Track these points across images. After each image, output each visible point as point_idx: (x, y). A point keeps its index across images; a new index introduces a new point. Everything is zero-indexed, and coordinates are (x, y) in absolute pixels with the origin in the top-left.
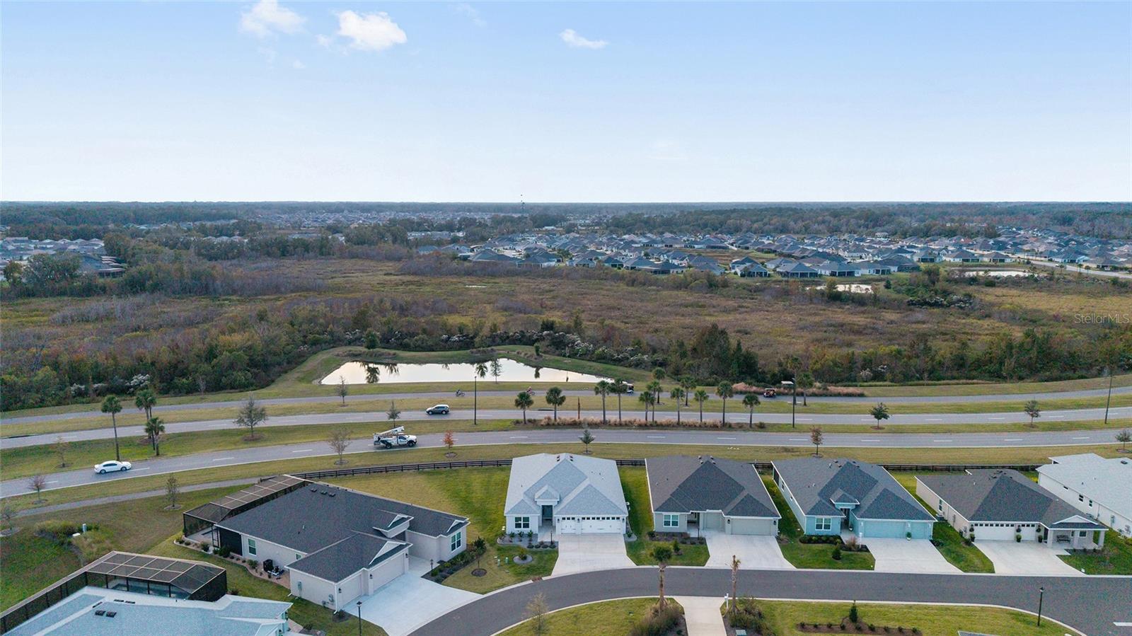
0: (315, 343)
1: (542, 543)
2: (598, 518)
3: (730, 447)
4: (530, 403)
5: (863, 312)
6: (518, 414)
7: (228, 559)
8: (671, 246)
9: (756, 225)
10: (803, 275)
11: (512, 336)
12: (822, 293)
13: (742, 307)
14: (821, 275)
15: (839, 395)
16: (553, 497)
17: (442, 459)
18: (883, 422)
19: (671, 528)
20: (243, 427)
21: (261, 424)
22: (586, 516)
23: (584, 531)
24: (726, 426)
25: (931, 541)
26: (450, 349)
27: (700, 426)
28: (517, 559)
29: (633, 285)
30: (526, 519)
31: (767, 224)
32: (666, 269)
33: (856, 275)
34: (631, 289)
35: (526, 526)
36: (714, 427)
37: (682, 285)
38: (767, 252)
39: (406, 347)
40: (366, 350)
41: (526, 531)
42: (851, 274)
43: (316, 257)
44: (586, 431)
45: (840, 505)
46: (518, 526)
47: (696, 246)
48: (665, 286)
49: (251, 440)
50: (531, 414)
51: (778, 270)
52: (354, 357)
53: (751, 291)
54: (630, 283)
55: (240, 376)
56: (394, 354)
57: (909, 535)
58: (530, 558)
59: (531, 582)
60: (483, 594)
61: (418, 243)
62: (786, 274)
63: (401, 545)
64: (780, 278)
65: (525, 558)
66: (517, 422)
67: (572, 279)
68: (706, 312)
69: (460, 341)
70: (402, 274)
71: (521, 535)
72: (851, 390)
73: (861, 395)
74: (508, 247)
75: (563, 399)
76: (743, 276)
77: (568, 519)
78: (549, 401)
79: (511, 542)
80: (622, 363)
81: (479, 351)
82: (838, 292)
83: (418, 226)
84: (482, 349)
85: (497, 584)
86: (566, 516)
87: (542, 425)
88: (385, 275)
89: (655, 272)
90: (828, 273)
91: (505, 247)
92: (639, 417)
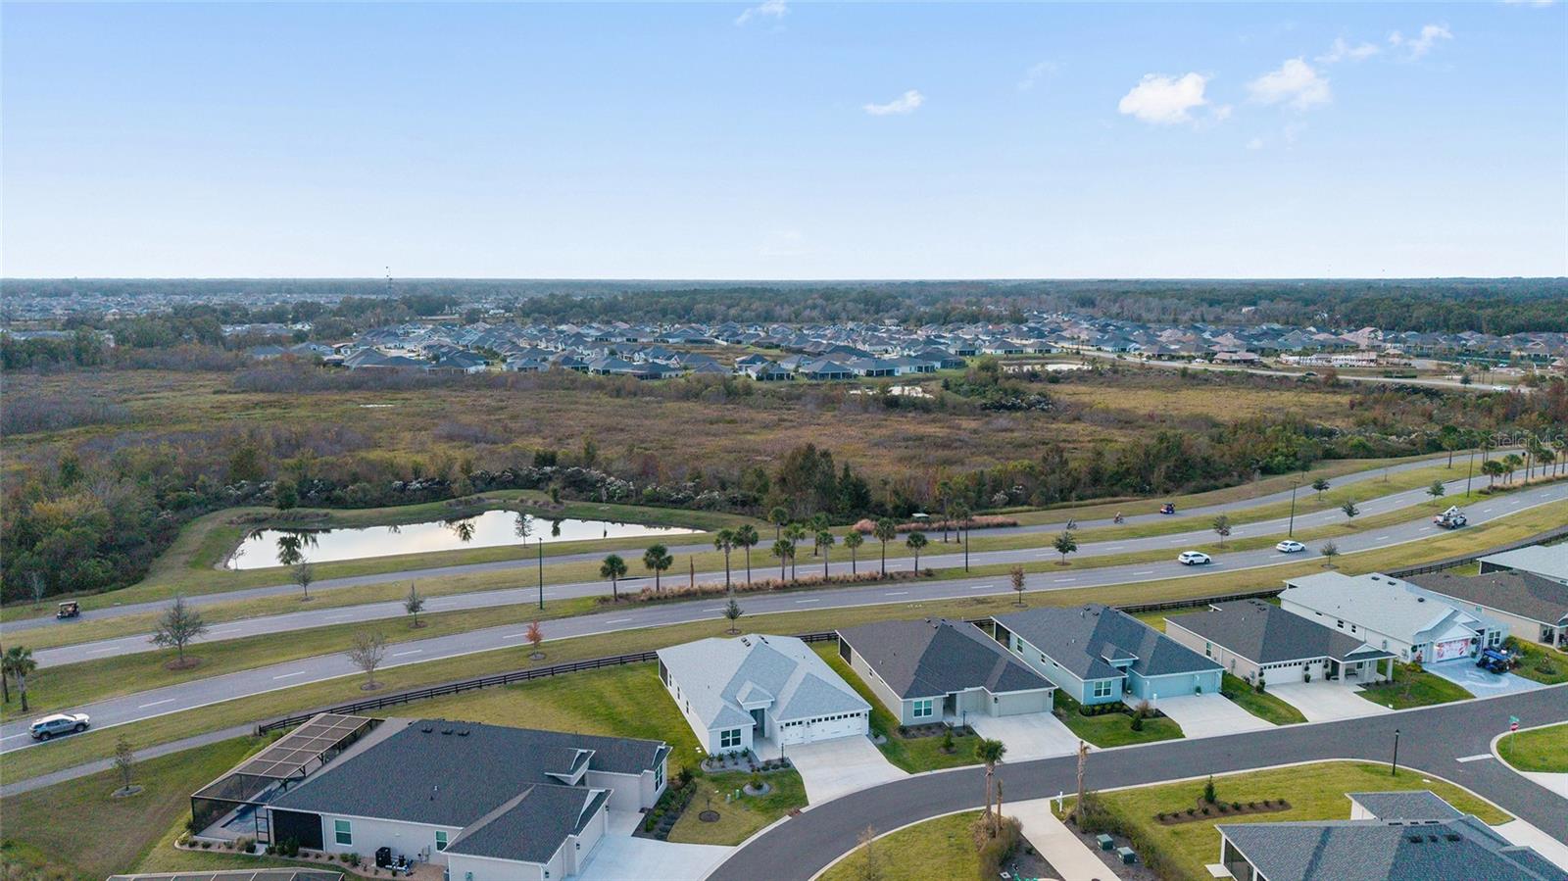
1: (768, 763)
2: (833, 718)
3: (909, 604)
4: (623, 570)
5: (934, 421)
6: (605, 588)
7: (299, 858)
9: (732, 312)
10: (835, 376)
11: (500, 477)
12: (875, 398)
13: (784, 420)
14: (856, 376)
15: (988, 526)
16: (765, 697)
17: (529, 666)
18: (1070, 555)
19: (924, 719)
20: (166, 646)
21: (196, 640)
22: (816, 717)
23: (814, 739)
24: (886, 578)
25: (1222, 694)
26: (411, 502)
27: (855, 581)
28: (747, 789)
29: (618, 396)
30: (737, 732)
31: (746, 310)
32: (654, 372)
33: (896, 374)
34: (619, 401)
35: (737, 742)
36: (873, 580)
38: (767, 348)
39: (341, 504)
40: (278, 511)
41: (739, 748)
42: (890, 373)
44: (732, 602)
45: (1116, 663)
46: (725, 743)
47: (670, 340)
49: (180, 669)
50: (625, 587)
51: (801, 370)
52: (258, 526)
53: (783, 400)
54: (615, 393)
56: (326, 515)
57: (1198, 690)
58: (766, 787)
59: (787, 818)
60: (736, 844)
61: (240, 343)
62: (814, 376)
63: (600, 793)
64: (805, 380)
65: (759, 787)
66: (604, 600)
67: (525, 390)
68: (741, 430)
69: (424, 488)
70: (243, 392)
71: (732, 755)
72: (1000, 519)
73: (1014, 525)
74: (392, 345)
75: (669, 560)
76: (759, 379)
77: (794, 724)
78: (650, 565)
79: (723, 767)
82: (894, 396)
83: (227, 315)
84: (463, 498)
85: (746, 829)
86: (790, 721)
87: (643, 601)
88: (215, 393)
90: (862, 372)
91: (389, 345)
92: (773, 575)
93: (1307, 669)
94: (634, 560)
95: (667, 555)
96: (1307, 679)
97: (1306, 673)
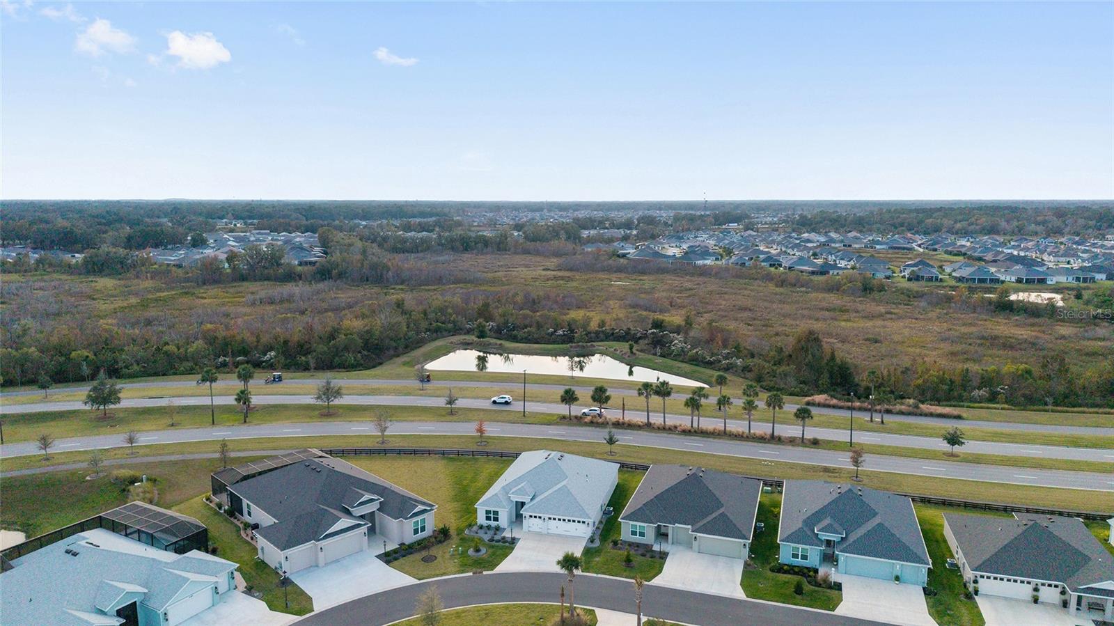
0: (437, 330)
1: (504, 538)
2: (564, 520)
3: (766, 461)
4: (576, 399)
5: (1033, 325)
6: (563, 409)
7: (232, 519)
8: (850, 246)
9: (958, 225)
10: (982, 281)
12: (990, 302)
13: (891, 313)
14: (1003, 282)
16: (527, 494)
17: (474, 448)
18: (957, 449)
19: (637, 539)
20: (320, 402)
21: (337, 402)
22: (552, 517)
23: (550, 531)
24: (774, 439)
25: (924, 588)
26: (554, 343)
27: (747, 437)
28: (471, 552)
29: (782, 286)
30: (496, 513)
31: (972, 224)
33: (1048, 283)
34: (779, 290)
35: (496, 519)
36: (761, 439)
37: (834, 288)
38: (955, 255)
39: (515, 339)
40: (476, 339)
41: (493, 523)
42: (1042, 281)
43: (493, 253)
44: (610, 432)
45: (825, 536)
46: (488, 518)
47: (878, 247)
48: (818, 289)
49: (327, 416)
50: (577, 410)
51: (954, 274)
52: (467, 346)
53: (909, 297)
54: (780, 283)
55: (350, 357)
56: (500, 344)
57: (897, 578)
58: (484, 550)
59: (471, 574)
60: (420, 579)
61: (590, 240)
62: (960, 279)
63: (359, 524)
64: (953, 283)
65: (478, 550)
66: (564, 417)
69: (564, 335)
70: (558, 270)
71: (489, 527)
73: (959, 417)
75: (608, 398)
76: (910, 279)
77: (535, 517)
78: (594, 398)
79: (477, 533)
80: (713, 366)
81: (579, 346)
82: (1009, 300)
84: (580, 344)
85: (437, 572)
86: (533, 515)
87: (586, 422)
88: (544, 270)
89: (813, 273)
90: (1014, 279)
92: (685, 421)
93: (1036, 590)
94: (584, 394)
95: (607, 394)
96: (1036, 601)
97: (1036, 593)
